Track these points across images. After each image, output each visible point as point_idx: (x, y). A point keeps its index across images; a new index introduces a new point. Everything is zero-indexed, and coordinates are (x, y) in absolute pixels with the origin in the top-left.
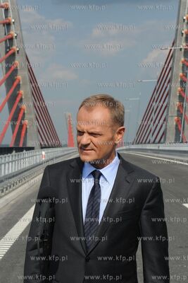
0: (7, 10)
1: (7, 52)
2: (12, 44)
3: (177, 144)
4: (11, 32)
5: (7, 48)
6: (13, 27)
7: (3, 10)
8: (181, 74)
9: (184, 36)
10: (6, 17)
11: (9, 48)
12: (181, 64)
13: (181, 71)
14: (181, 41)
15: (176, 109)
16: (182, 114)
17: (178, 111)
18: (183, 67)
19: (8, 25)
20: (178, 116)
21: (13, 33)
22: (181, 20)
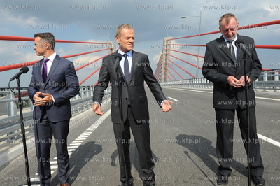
3: (165, 82)
8: (165, 62)
9: (165, 50)
15: (164, 72)
16: (166, 74)
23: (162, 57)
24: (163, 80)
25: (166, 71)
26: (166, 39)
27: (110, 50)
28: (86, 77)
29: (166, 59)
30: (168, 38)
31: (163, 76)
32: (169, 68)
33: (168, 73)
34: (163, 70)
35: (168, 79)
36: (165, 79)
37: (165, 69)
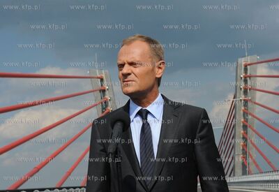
0: (102, 80)
1: (103, 112)
2: (107, 106)
3: (245, 176)
4: (106, 97)
5: (103, 109)
6: (107, 93)
7: (99, 80)
8: (243, 120)
9: (243, 90)
10: (102, 85)
11: (105, 109)
12: (242, 112)
13: (242, 117)
14: (240, 93)
15: (241, 148)
16: (246, 152)
17: (243, 149)
18: (244, 115)
19: (103, 91)
20: (243, 154)
21: (108, 96)
22: (239, 78)
23: (234, 107)
24: (239, 170)
25: (245, 146)
26: (242, 61)
27: (99, 94)
28: (38, 164)
29: (245, 114)
30: (249, 59)
31: (239, 159)
32: (253, 138)
33: (253, 152)
34: (239, 142)
35: (252, 167)
36: (244, 166)
37: (245, 138)
